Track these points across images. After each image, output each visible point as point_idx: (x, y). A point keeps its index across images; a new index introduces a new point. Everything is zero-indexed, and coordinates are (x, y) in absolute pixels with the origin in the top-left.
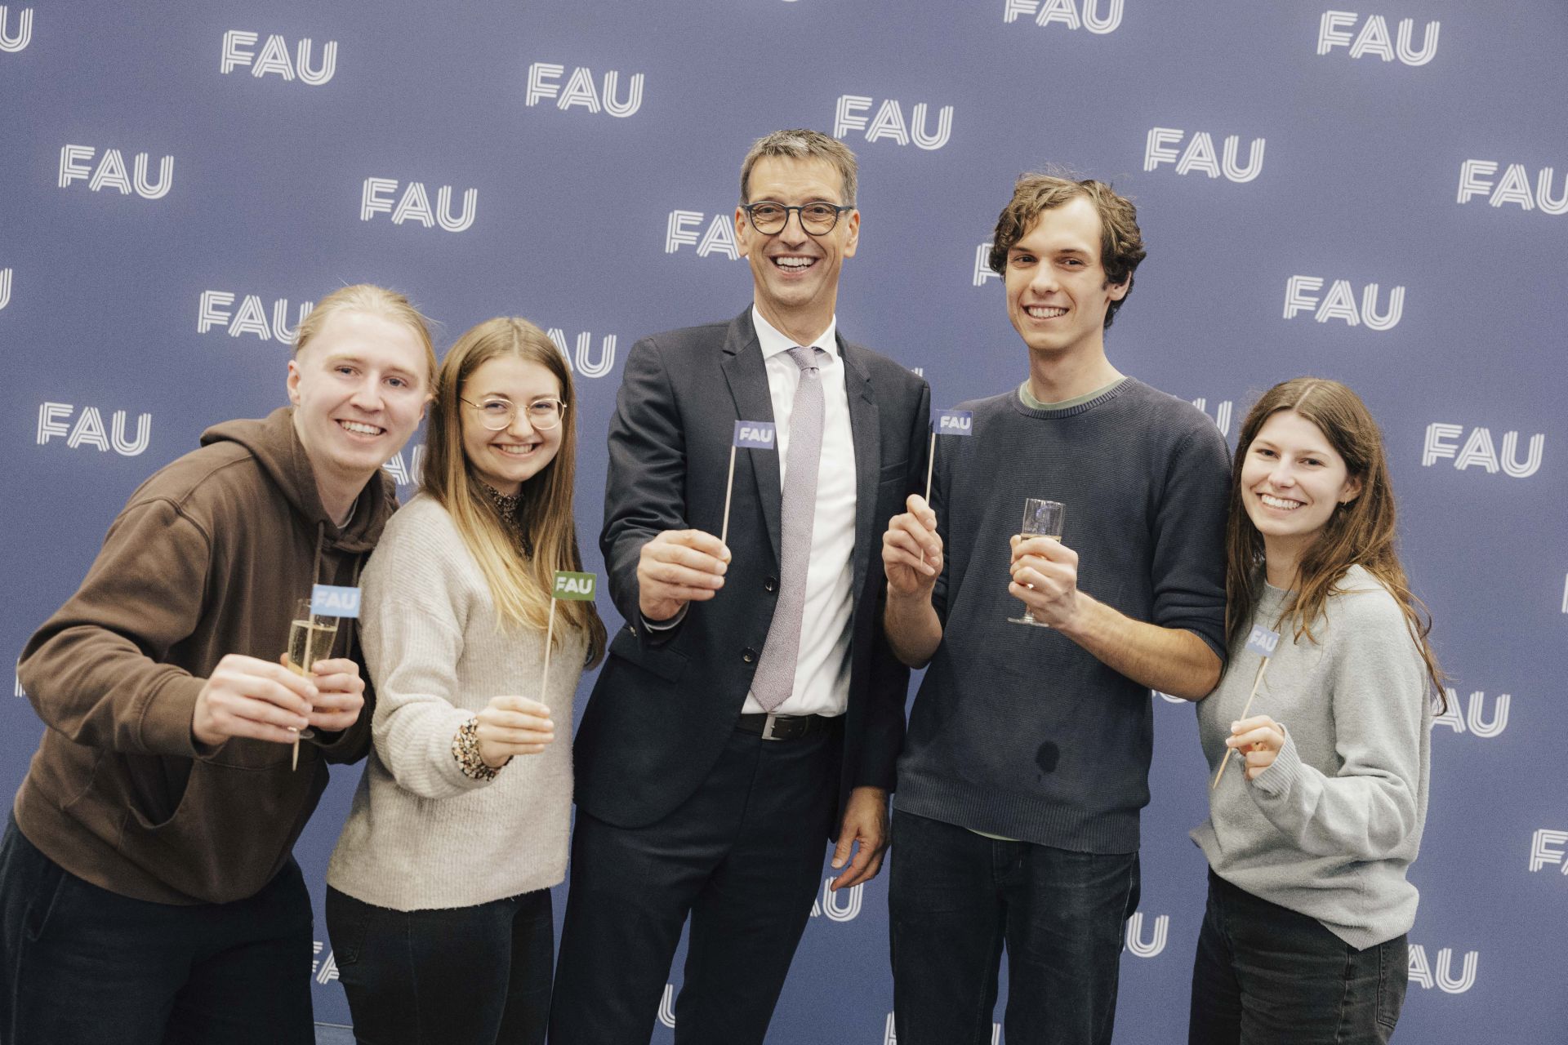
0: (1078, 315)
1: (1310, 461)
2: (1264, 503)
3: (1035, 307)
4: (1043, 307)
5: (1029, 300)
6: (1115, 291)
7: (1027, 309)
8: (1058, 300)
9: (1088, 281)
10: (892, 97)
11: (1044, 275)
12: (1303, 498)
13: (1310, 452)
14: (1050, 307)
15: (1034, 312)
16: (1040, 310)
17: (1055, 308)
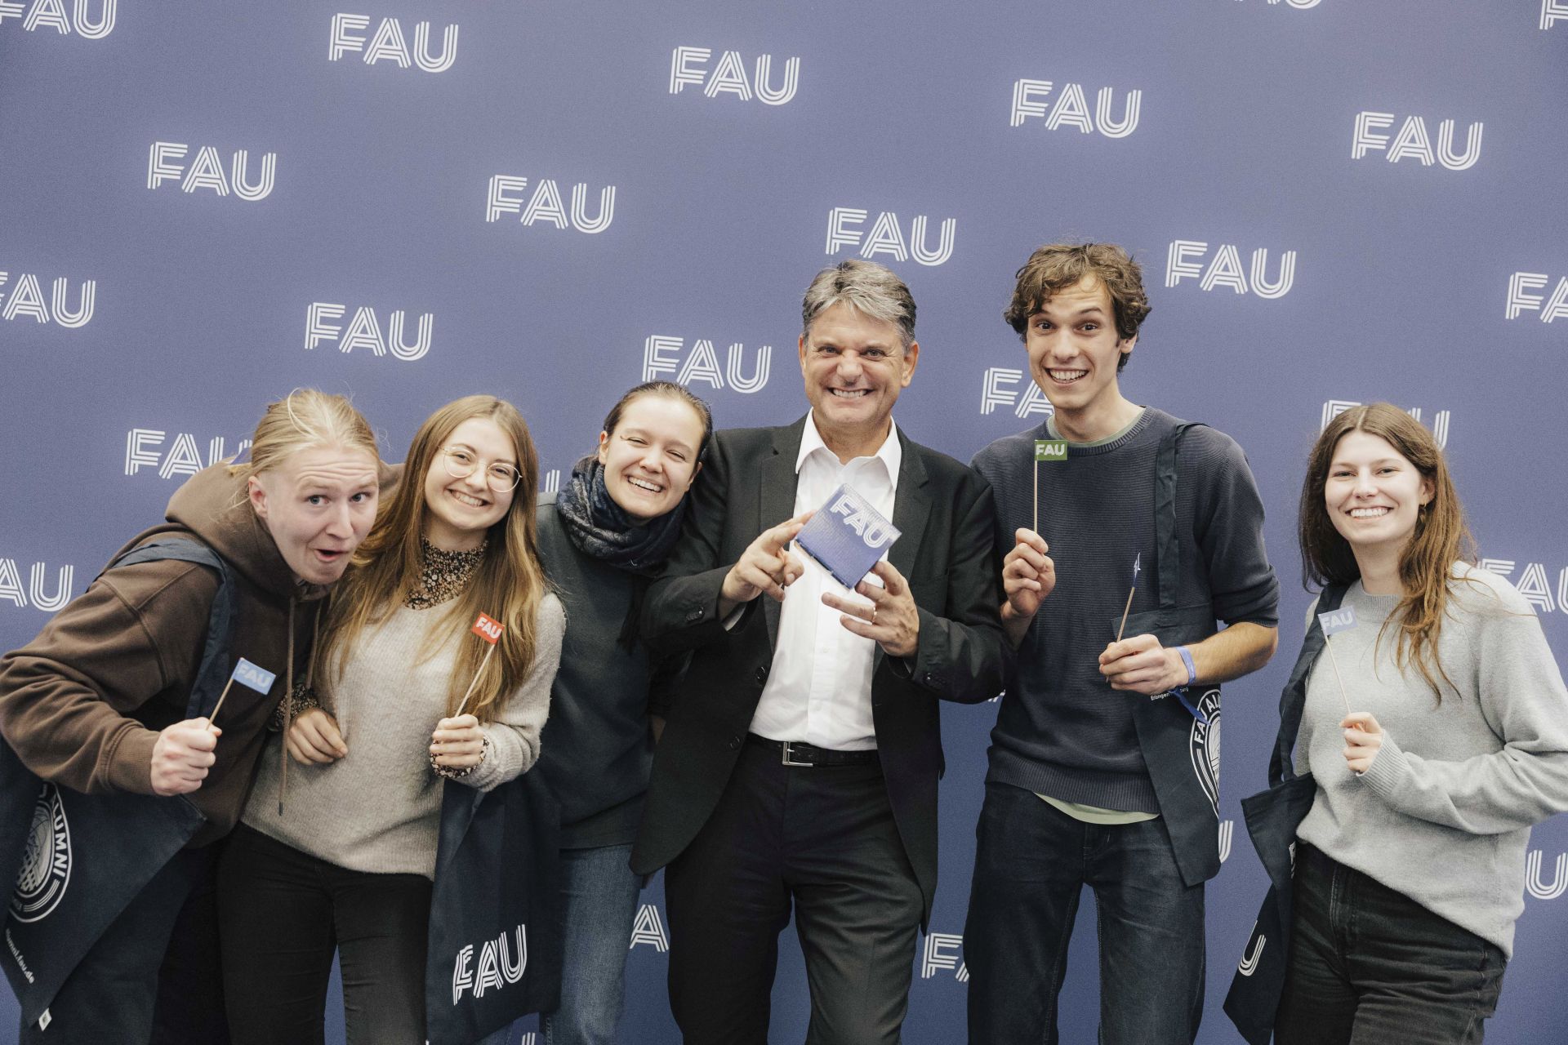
0: (1096, 375)
1: (1383, 470)
2: (1356, 517)
3: (1057, 370)
4: (1065, 370)
5: (1051, 364)
6: (1126, 345)
7: (1048, 371)
8: (1078, 364)
9: (1103, 342)
10: (888, 209)
11: (1065, 343)
12: (1389, 504)
13: (1383, 461)
14: (1071, 370)
15: (1057, 375)
16: (1062, 373)
17: (1075, 370)
